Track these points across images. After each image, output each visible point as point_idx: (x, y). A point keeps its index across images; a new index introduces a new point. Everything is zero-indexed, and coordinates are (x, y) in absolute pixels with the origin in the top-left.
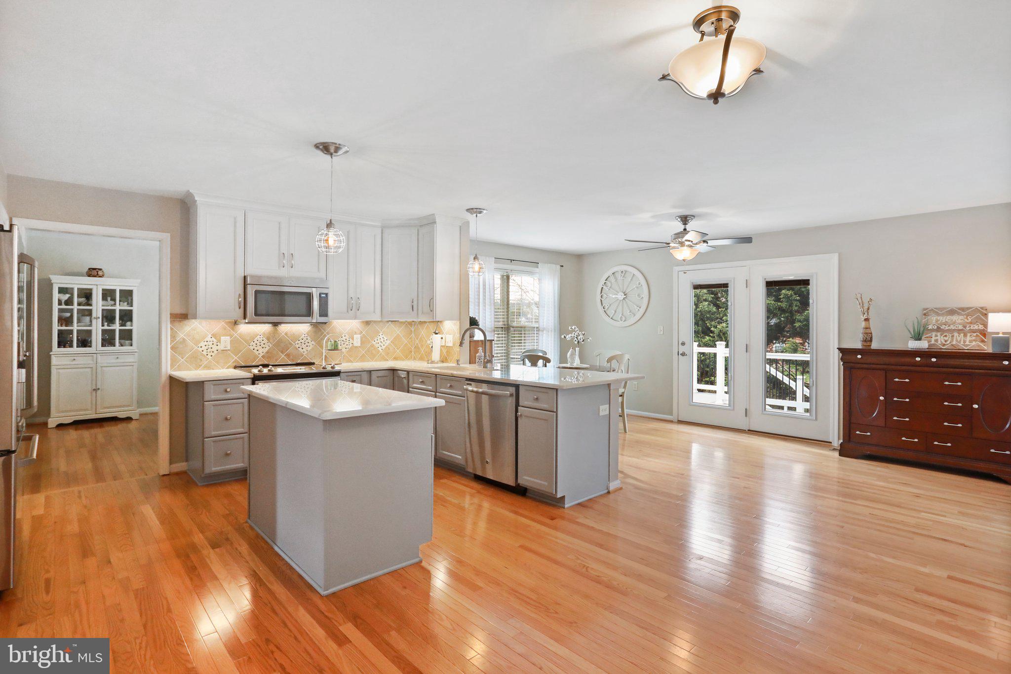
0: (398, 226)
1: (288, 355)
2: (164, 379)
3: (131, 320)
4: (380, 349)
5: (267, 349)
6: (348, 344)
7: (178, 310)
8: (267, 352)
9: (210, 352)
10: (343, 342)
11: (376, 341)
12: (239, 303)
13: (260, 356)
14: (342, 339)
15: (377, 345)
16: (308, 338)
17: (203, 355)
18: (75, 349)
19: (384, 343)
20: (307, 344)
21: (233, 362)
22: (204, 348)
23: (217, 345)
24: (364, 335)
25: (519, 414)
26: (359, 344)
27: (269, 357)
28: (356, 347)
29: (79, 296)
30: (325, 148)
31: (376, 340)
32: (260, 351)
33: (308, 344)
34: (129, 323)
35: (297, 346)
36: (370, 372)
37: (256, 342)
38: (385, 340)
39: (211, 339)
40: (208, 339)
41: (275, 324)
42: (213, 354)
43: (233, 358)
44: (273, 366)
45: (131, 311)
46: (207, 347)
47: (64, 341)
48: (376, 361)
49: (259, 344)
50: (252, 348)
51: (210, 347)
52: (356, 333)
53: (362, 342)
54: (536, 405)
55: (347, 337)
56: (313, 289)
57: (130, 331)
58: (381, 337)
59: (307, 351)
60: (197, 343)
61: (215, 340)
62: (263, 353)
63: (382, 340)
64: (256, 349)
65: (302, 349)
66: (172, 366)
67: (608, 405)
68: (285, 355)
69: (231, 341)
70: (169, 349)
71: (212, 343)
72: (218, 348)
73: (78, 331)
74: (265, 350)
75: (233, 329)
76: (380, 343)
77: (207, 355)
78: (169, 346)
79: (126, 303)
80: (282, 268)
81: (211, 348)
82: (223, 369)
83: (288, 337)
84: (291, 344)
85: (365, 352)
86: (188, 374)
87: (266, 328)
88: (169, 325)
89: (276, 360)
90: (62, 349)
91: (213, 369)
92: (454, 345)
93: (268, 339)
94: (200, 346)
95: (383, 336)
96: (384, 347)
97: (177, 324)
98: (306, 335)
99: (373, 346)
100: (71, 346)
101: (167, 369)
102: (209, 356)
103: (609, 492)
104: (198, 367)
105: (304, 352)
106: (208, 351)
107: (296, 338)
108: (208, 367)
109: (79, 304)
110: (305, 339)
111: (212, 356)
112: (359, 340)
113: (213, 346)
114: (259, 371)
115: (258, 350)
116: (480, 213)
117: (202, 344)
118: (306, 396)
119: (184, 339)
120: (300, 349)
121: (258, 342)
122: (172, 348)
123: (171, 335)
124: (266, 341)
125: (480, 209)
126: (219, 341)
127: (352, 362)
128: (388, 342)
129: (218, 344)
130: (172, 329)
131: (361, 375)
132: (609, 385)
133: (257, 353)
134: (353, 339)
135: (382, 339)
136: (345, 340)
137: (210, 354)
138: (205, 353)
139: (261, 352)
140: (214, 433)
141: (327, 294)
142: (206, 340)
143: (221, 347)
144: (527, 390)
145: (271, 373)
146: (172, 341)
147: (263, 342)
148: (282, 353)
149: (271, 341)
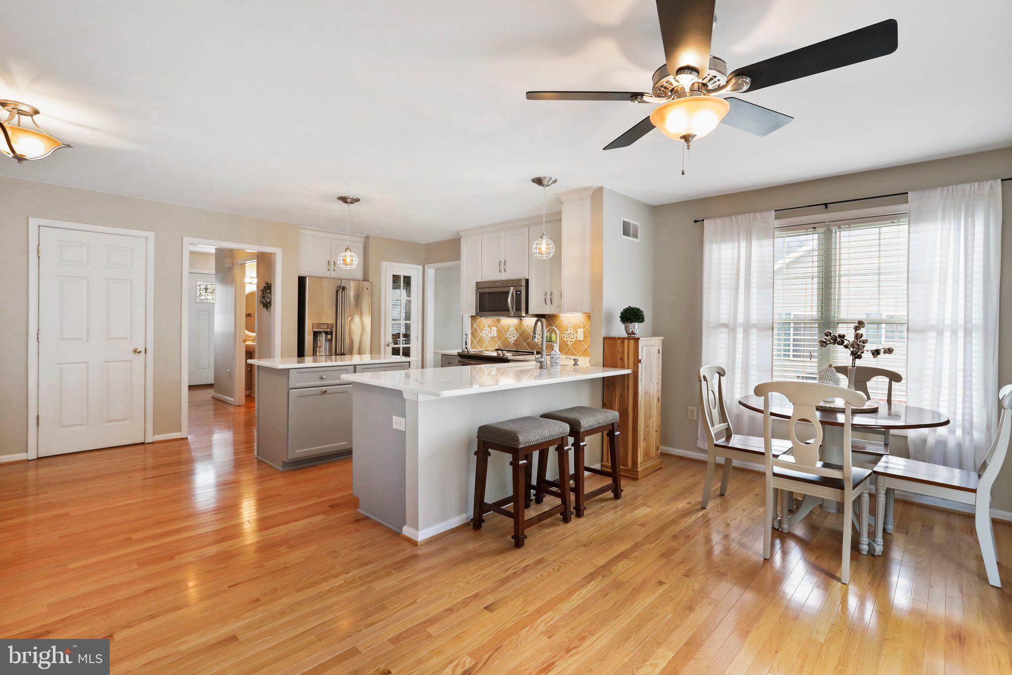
1: (528, 344)
5: (516, 338)
6: (573, 337)
8: (516, 341)
10: (568, 336)
13: (512, 343)
21: (498, 346)
22: (485, 335)
28: (580, 341)
30: (344, 199)
40: (486, 328)
43: (498, 344)
49: (511, 334)
52: (579, 327)
55: (571, 331)
60: (481, 331)
61: (489, 329)
64: (510, 337)
69: (496, 331)
72: (490, 335)
75: (498, 322)
84: (530, 335)
87: (515, 321)
93: (516, 329)
112: (582, 334)
117: (484, 332)
121: (511, 332)
122: (470, 334)
124: (515, 332)
129: (491, 332)
130: (471, 321)
133: (510, 340)
134: (577, 333)
136: (570, 333)
138: (485, 338)
139: (512, 340)
141: (520, 291)
143: (492, 335)
146: (471, 329)
147: (514, 332)
148: (525, 342)
149: (518, 332)
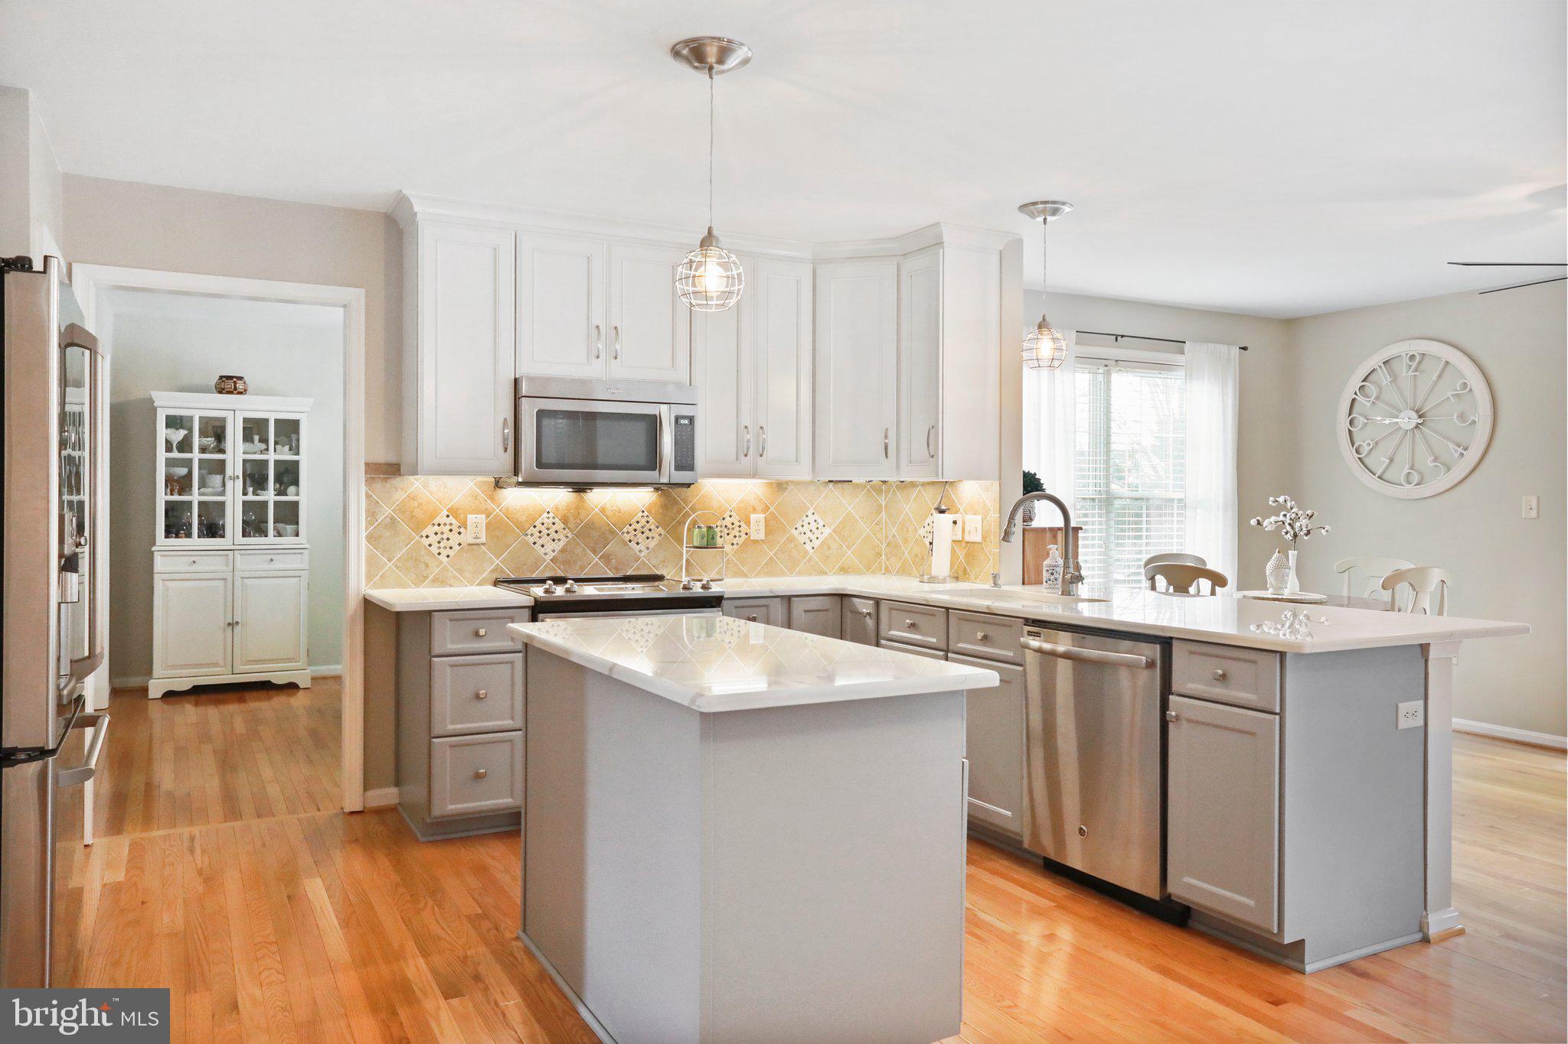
0: (852, 259)
1: (606, 558)
2: (353, 604)
3: (296, 482)
4: (808, 547)
5: (562, 544)
6: (737, 534)
7: (382, 456)
8: (563, 551)
9: (445, 548)
10: (726, 531)
11: (800, 529)
12: (505, 439)
13: (548, 558)
14: (724, 523)
15: (802, 539)
16: (651, 519)
17: (430, 554)
18: (196, 541)
19: (817, 533)
20: (647, 533)
21: (493, 571)
22: (433, 539)
23: (460, 533)
24: (772, 513)
25: (1173, 713)
26: (762, 536)
27: (568, 563)
28: (755, 542)
29: (203, 433)
30: (696, 53)
31: (799, 526)
32: (549, 547)
33: (650, 534)
34: (292, 489)
35: (627, 537)
36: (788, 599)
37: (539, 527)
38: (820, 526)
39: (448, 521)
40: (441, 518)
41: (580, 488)
42: (451, 553)
43: (492, 563)
44: (576, 580)
45: (297, 463)
46: (439, 536)
47: (176, 526)
48: (800, 574)
49: (545, 532)
50: (532, 540)
51: (445, 537)
52: (754, 509)
53: (769, 531)
54: (1218, 691)
55: (735, 519)
56: (662, 406)
57: (296, 504)
58: (811, 519)
59: (648, 548)
60: (419, 527)
61: (454, 521)
62: (553, 551)
63: (813, 526)
64: (540, 542)
65: (638, 544)
66: (369, 577)
67: (1421, 703)
68: (600, 559)
69: (488, 525)
70: (364, 541)
71: (448, 527)
72: (460, 539)
73: (201, 503)
74: (559, 546)
75: (492, 498)
76: (809, 534)
77: (439, 554)
78: (364, 534)
79: (287, 448)
80: (594, 360)
81: (448, 539)
82: (472, 585)
83: (606, 516)
84: (612, 532)
85: (775, 554)
86: (401, 596)
87: (561, 497)
88: (363, 489)
89: (582, 568)
90: (173, 541)
91: (451, 586)
92: (984, 538)
93: (565, 521)
94: (424, 534)
95: (816, 517)
96: (816, 543)
97: (378, 485)
98: (646, 513)
99: (791, 539)
100: (189, 535)
101: (360, 584)
102: (443, 558)
103: (1426, 940)
104: (420, 580)
105: (640, 551)
106: (442, 545)
107: (624, 520)
108: (440, 581)
109: (203, 450)
110: (643, 521)
111: (448, 556)
112: (762, 526)
113: (450, 535)
114: (547, 591)
115: (543, 546)
116: (1055, 212)
117: (430, 530)
118: (645, 650)
119: (393, 519)
120: (633, 545)
121: (543, 528)
122: (369, 538)
123: (367, 511)
124: (559, 526)
125: (1054, 202)
126: (464, 525)
127: (746, 576)
128: (827, 531)
129: (462, 530)
130: (368, 496)
131: (767, 606)
132: (1424, 648)
133: (541, 552)
134: (748, 523)
135: (813, 523)
136: (729, 525)
137: (444, 553)
138: (434, 549)
139: (551, 549)
140: (451, 728)
141: (691, 419)
142: (436, 521)
143: (468, 537)
144: (1191, 653)
145: (570, 597)
146: (369, 523)
147: (554, 528)
148: (594, 552)
149: (571, 525)
